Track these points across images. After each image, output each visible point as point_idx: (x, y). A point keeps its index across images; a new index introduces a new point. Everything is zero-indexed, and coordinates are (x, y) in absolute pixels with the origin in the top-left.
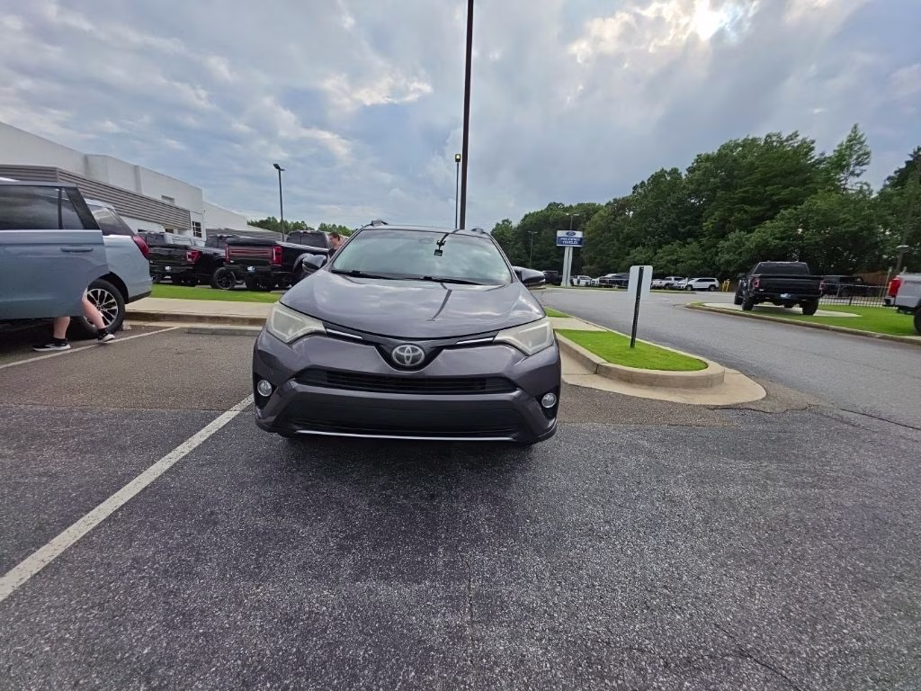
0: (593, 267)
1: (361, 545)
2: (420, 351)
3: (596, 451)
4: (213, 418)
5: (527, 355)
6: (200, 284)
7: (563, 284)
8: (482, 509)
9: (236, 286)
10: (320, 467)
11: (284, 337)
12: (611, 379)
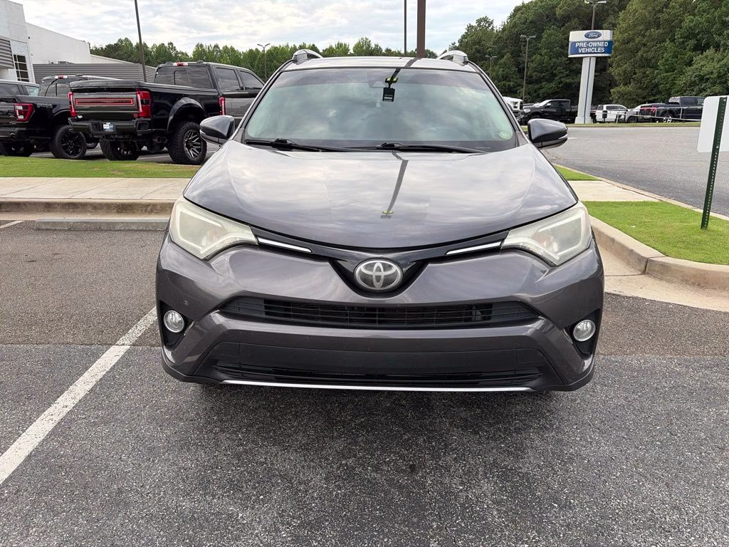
0: (629, 88)
1: (323, 535)
2: (395, 268)
3: (653, 399)
4: (96, 356)
5: (552, 266)
6: (37, 151)
7: (578, 120)
8: (487, 487)
9: (89, 152)
10: (251, 426)
11: (198, 251)
12: (668, 281)
